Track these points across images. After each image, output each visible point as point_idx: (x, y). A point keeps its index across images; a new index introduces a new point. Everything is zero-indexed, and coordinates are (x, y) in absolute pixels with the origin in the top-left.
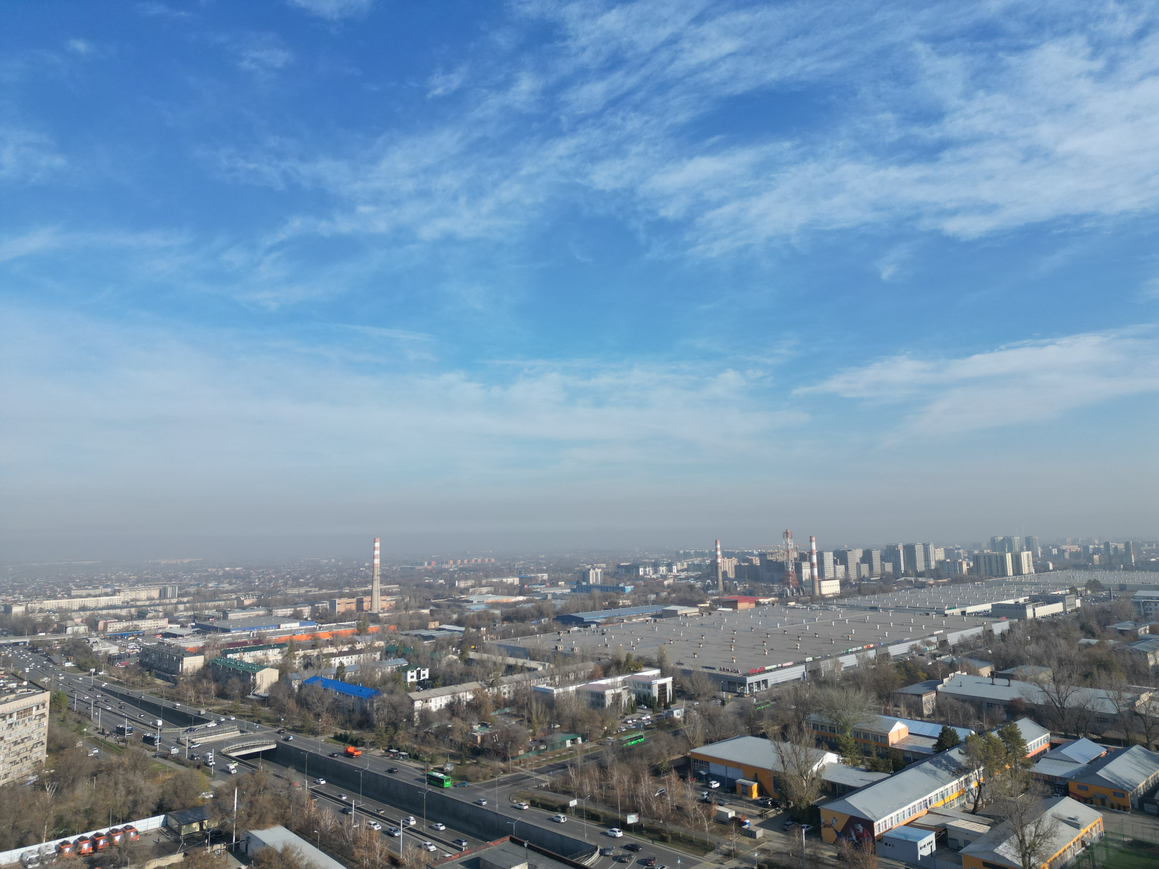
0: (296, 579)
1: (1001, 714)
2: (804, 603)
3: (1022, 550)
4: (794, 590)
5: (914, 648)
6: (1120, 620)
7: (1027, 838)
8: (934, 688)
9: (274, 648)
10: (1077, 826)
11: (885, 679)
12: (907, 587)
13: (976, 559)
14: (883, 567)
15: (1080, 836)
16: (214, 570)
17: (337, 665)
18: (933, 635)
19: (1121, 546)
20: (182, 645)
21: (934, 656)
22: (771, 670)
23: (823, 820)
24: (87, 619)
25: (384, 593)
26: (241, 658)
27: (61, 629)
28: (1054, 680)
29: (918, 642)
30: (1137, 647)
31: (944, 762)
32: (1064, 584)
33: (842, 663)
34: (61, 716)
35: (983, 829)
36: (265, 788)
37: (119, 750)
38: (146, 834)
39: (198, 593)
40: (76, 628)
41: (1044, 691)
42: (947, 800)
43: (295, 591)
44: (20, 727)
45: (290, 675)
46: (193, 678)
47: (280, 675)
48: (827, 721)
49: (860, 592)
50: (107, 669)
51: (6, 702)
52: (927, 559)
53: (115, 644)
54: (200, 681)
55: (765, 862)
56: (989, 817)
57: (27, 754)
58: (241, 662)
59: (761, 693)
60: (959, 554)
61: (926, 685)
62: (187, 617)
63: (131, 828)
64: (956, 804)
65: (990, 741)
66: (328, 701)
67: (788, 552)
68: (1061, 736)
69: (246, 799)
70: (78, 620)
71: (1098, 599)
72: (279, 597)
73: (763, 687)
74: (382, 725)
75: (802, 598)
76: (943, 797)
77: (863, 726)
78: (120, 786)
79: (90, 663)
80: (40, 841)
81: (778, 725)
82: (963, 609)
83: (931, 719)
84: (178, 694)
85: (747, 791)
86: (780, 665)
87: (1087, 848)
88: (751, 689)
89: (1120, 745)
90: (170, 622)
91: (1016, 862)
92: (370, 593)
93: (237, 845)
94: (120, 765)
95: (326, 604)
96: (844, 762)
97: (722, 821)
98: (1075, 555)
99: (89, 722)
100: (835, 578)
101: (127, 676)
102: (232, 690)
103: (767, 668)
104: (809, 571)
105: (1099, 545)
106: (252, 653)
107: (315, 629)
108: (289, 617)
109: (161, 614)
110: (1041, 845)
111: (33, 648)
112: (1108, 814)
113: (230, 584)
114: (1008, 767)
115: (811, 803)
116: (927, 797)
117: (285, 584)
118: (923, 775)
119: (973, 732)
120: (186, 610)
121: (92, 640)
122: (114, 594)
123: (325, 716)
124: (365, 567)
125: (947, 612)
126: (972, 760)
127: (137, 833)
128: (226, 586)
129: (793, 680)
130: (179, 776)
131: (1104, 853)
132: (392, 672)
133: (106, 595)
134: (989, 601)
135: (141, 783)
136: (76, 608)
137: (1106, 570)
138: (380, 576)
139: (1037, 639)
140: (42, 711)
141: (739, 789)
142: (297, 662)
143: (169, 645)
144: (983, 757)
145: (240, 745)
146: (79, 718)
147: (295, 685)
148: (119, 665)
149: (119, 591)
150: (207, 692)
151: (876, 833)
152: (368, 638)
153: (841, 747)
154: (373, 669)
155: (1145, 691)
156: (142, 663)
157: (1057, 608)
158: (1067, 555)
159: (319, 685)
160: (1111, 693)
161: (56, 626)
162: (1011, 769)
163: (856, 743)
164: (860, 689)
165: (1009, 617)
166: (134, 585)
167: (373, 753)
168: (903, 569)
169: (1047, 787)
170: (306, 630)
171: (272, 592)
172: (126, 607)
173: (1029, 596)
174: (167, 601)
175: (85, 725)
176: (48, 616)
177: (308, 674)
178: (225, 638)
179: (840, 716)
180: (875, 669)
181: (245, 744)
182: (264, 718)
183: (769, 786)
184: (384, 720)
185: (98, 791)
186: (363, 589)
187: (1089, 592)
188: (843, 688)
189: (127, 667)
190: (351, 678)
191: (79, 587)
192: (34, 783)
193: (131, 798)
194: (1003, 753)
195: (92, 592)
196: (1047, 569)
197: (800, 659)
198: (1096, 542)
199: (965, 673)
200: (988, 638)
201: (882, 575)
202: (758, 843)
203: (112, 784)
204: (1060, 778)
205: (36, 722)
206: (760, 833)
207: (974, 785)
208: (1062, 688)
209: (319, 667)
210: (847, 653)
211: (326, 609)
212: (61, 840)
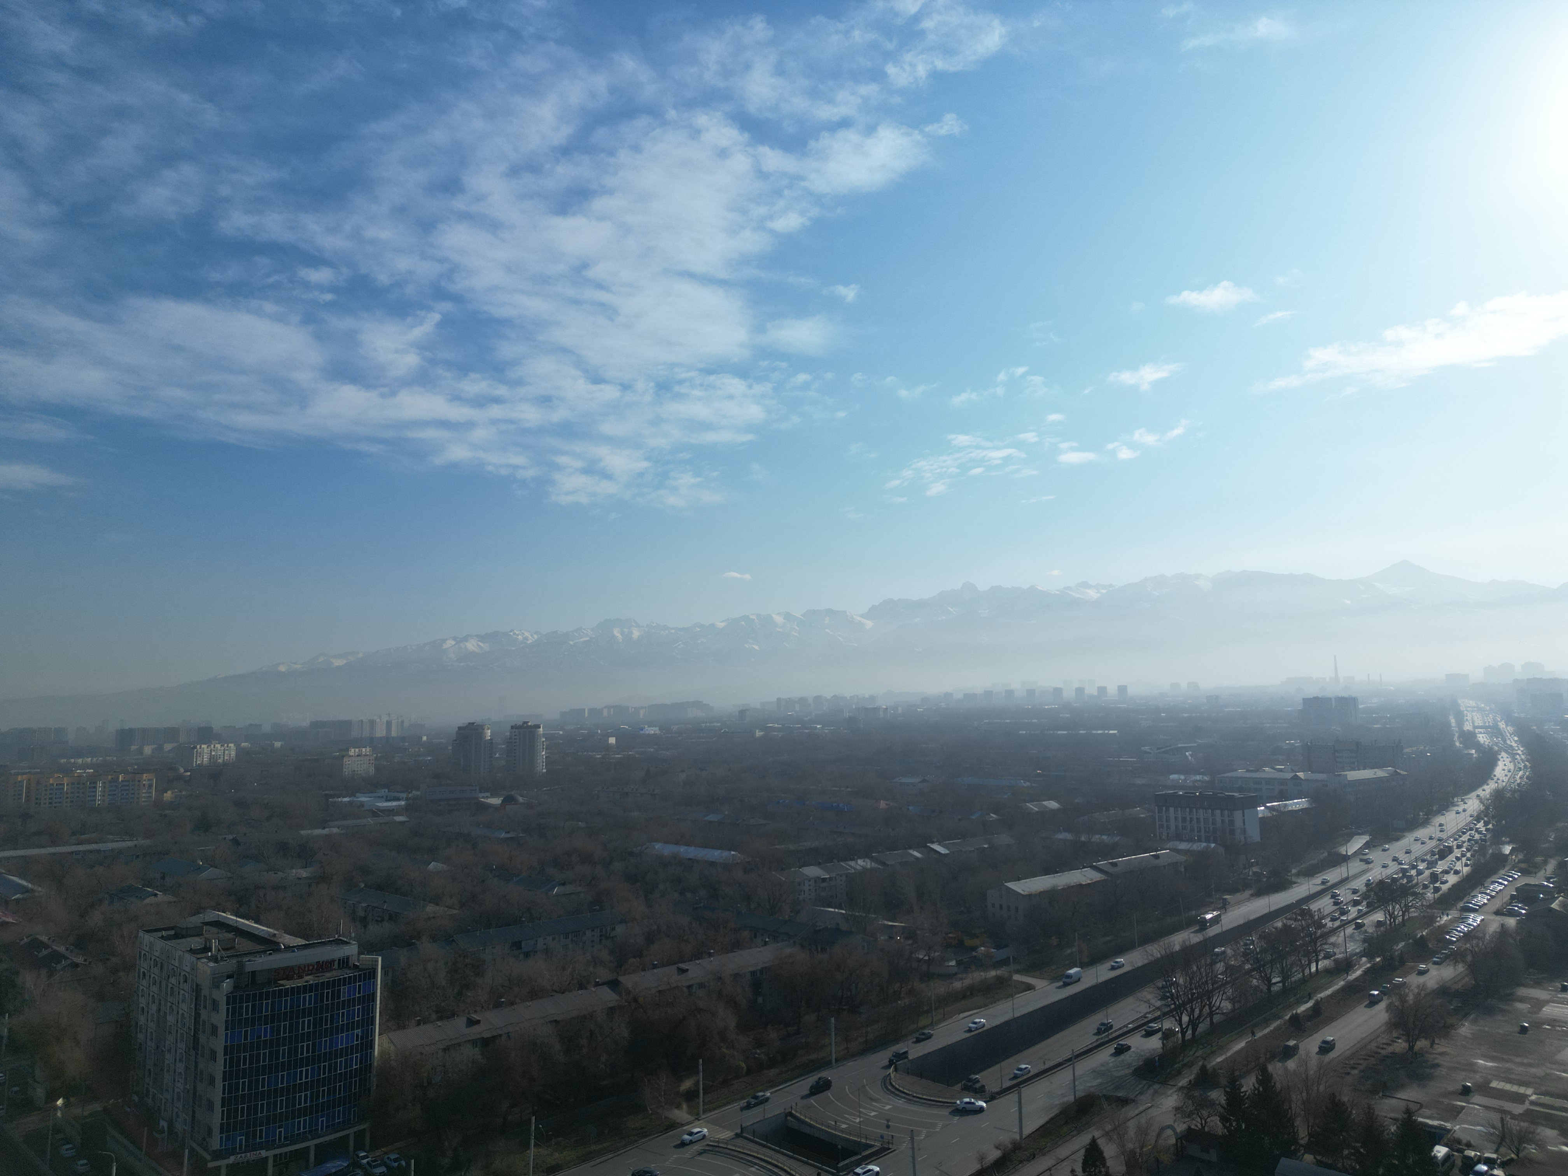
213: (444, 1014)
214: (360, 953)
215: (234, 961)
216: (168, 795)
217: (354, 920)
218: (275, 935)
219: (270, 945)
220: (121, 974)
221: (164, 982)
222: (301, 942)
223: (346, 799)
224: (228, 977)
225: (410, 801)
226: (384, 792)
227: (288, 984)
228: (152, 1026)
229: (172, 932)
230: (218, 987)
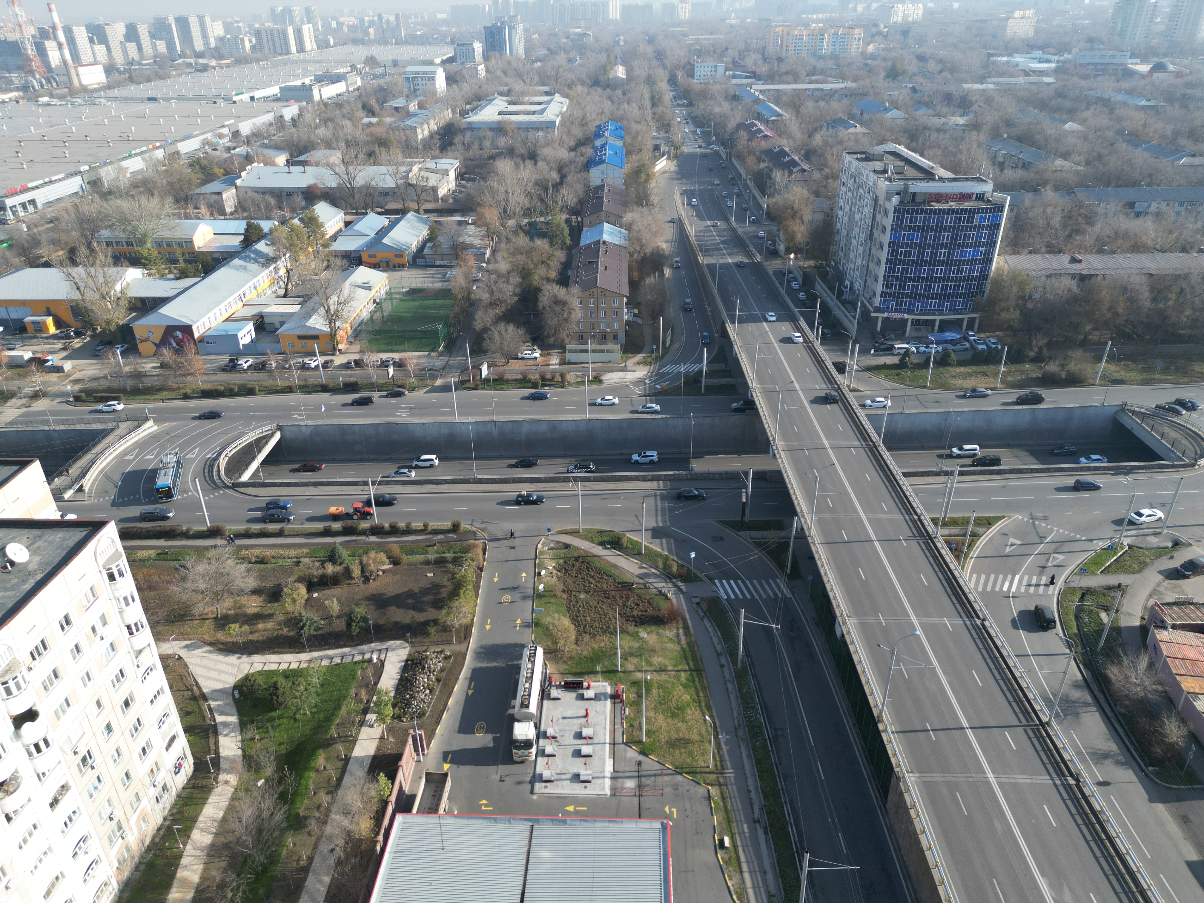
1: (299, 201)
2: (61, 97)
3: (302, 23)
4: (43, 81)
5: (206, 143)
6: (395, 97)
7: (331, 308)
8: (232, 183)
10: (369, 288)
11: (179, 180)
12: (188, 70)
13: (258, 34)
14: (155, 48)
15: (372, 296)
18: (223, 126)
19: (392, 18)
21: (228, 149)
22: (37, 187)
23: (137, 337)
28: (343, 162)
29: (209, 136)
30: (410, 122)
31: (252, 256)
32: (345, 61)
33: (127, 168)
35: (295, 308)
41: (336, 173)
42: (260, 290)
48: (121, 235)
49: (131, 80)
52: (205, 36)
55: (81, 391)
56: (299, 297)
59: (31, 216)
60: (239, 28)
61: (224, 181)
64: (269, 292)
65: (292, 229)
67: (20, 26)
68: (353, 214)
71: (375, 77)
73: (31, 209)
75: (57, 91)
76: (255, 288)
77: (164, 234)
81: (62, 249)
82: (251, 94)
83: (234, 216)
85: (40, 328)
86: (47, 180)
87: (378, 304)
88: (14, 213)
89: (398, 214)
91: (325, 329)
96: (150, 275)
97: (17, 365)
98: (353, 28)
100: (96, 63)
103: (30, 185)
104: (57, 53)
105: (373, 17)
110: (343, 310)
112: (391, 273)
114: (310, 249)
115: (121, 323)
116: (241, 292)
118: (234, 272)
119: (276, 223)
125: (235, 98)
126: (278, 249)
129: (70, 196)
131: (390, 304)
134: (277, 82)
137: (380, 44)
139: (326, 121)
141: (30, 328)
144: (288, 245)
151: (196, 335)
153: (143, 261)
155: (415, 163)
157: (340, 88)
158: (345, 29)
160: (391, 169)
162: (314, 251)
163: (159, 253)
164: (153, 195)
165: (298, 100)
168: (178, 48)
169: (345, 261)
173: (315, 76)
179: (135, 228)
180: (166, 170)
183: (67, 317)
187: (367, 69)
188: (133, 196)
194: (306, 238)
196: (328, 46)
197: (72, 169)
198: (371, 13)
199: (262, 165)
200: (279, 124)
201: (155, 56)
202: (68, 376)
204: (355, 251)
206: (68, 366)
207: (282, 272)
208: (351, 168)
210: (130, 156)
213: (1053, 249)
214: (994, 191)
215: (902, 183)
216: (871, 48)
217: (994, 164)
218: (932, 168)
219: (928, 175)
220: (830, 181)
221: (855, 191)
222: (951, 175)
223: (1005, 59)
224: (898, 194)
225: (1061, 64)
226: (1038, 54)
227: (937, 206)
228: (846, 219)
229: (864, 156)
230: (889, 200)
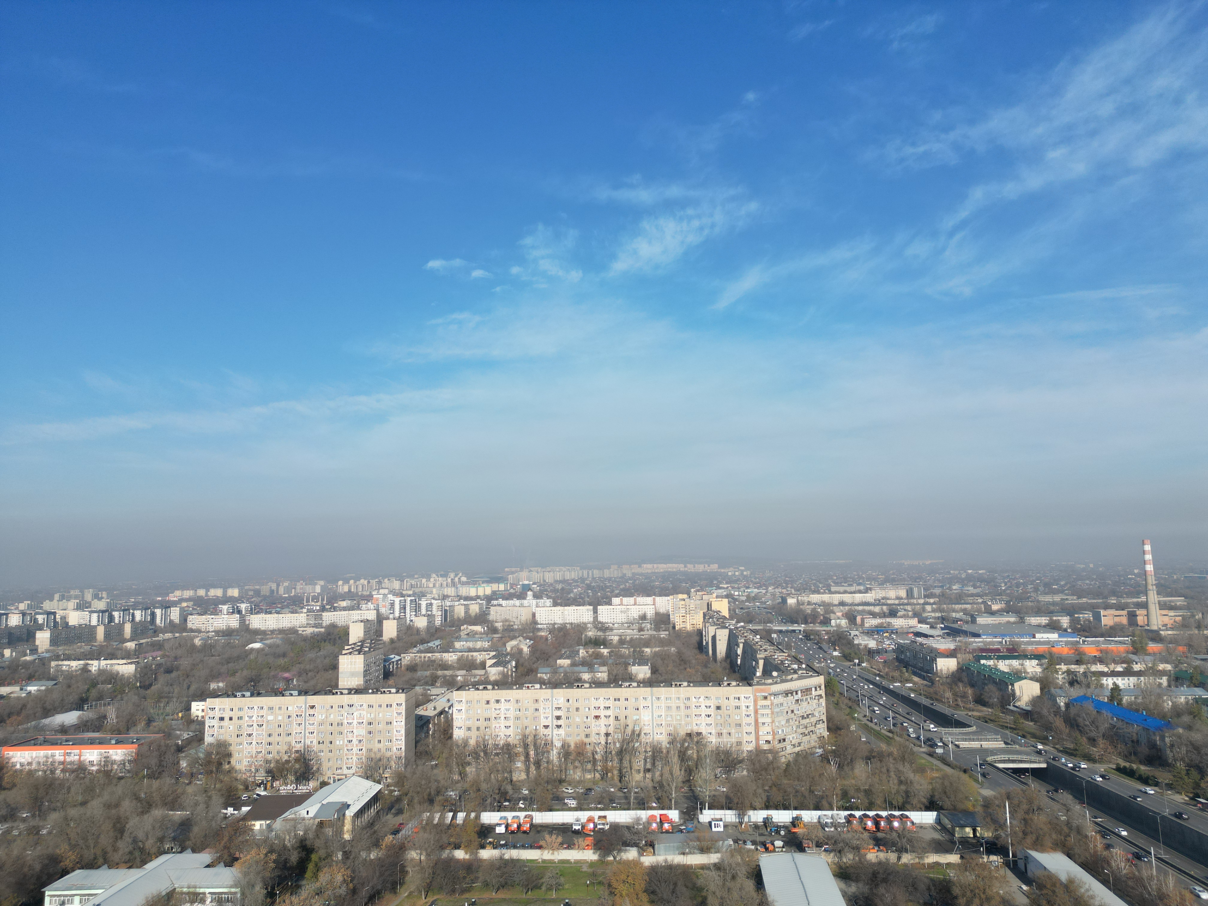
0: (1047, 585)
9: (1031, 659)
16: (957, 572)
17: (1111, 686)
20: (934, 646)
24: (846, 614)
25: (1163, 606)
26: (996, 666)
27: (826, 622)
34: (834, 699)
36: (1039, 809)
37: (888, 740)
38: (921, 827)
39: (943, 595)
40: (838, 621)
43: (1048, 598)
44: (804, 704)
45: (1052, 690)
46: (948, 680)
47: (1041, 689)
50: (868, 661)
51: (791, 680)
53: (874, 639)
54: (956, 685)
57: (812, 728)
58: (997, 670)
62: (935, 618)
63: (907, 817)
66: (1104, 727)
69: (1020, 815)
70: (839, 614)
72: (1030, 604)
74: (1181, 766)
78: (892, 774)
79: (853, 655)
80: (832, 809)
84: (936, 693)
90: (919, 622)
92: (1145, 606)
93: (1015, 863)
94: (890, 754)
95: (1088, 615)
99: (858, 709)
101: (887, 670)
102: (990, 697)
106: (1007, 662)
107: (1078, 642)
108: (1045, 626)
109: (910, 613)
111: (807, 636)
113: (975, 587)
117: (1036, 590)
120: (933, 611)
121: (853, 633)
122: (866, 591)
123: (1101, 742)
124: (1134, 574)
127: (913, 823)
128: (971, 590)
130: (945, 777)
132: (1187, 703)
133: (860, 592)
135: (911, 776)
136: (836, 602)
138: (1157, 585)
140: (819, 692)
142: (1060, 677)
143: (921, 644)
145: (1006, 757)
146: (850, 704)
147: (1062, 702)
148: (879, 659)
149: (871, 589)
150: (964, 696)
152: (1147, 658)
154: (1160, 696)
156: (898, 659)
159: (1090, 707)
161: (822, 618)
166: (883, 584)
167: (1172, 797)
170: (1067, 643)
171: (1020, 598)
172: (878, 605)
174: (915, 601)
175: (856, 711)
176: (815, 608)
177: (1075, 692)
178: (977, 643)
181: (1012, 757)
182: (1029, 733)
184: (1182, 759)
185: (874, 774)
186: (1135, 600)
189: (885, 662)
190: (1130, 704)
191: (837, 584)
192: (821, 755)
193: (903, 787)
195: (848, 589)
203: (884, 770)
205: (816, 701)
209: (1088, 686)
211: (1089, 621)
212: (849, 812)
